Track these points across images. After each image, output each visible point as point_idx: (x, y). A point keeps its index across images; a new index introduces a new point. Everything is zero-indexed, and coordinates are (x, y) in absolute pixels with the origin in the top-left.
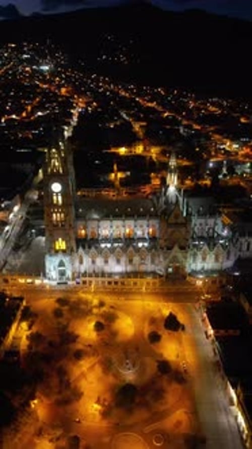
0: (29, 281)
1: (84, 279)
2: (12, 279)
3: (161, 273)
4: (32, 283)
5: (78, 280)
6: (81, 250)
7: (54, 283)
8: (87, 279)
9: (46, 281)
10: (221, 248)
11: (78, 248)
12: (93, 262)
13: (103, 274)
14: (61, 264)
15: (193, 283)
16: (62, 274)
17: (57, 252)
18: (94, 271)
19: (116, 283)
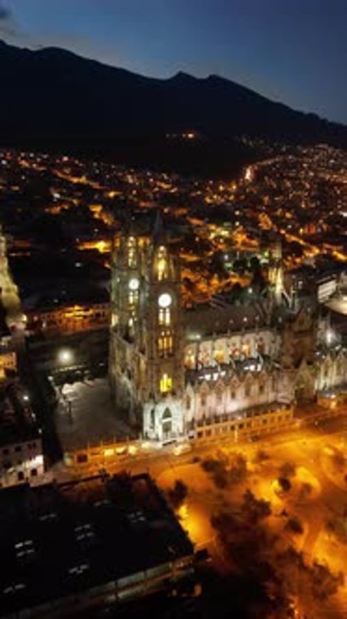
0: (120, 450)
1: (198, 429)
2: (93, 454)
3: (287, 401)
4: (125, 452)
5: (191, 433)
6: (189, 389)
7: (159, 445)
8: (205, 428)
9: (146, 445)
10: (343, 357)
11: (186, 385)
12: (203, 403)
13: (217, 419)
14: (167, 414)
15: (326, 406)
16: (167, 428)
17: (164, 395)
18: (204, 416)
19: (241, 426)
